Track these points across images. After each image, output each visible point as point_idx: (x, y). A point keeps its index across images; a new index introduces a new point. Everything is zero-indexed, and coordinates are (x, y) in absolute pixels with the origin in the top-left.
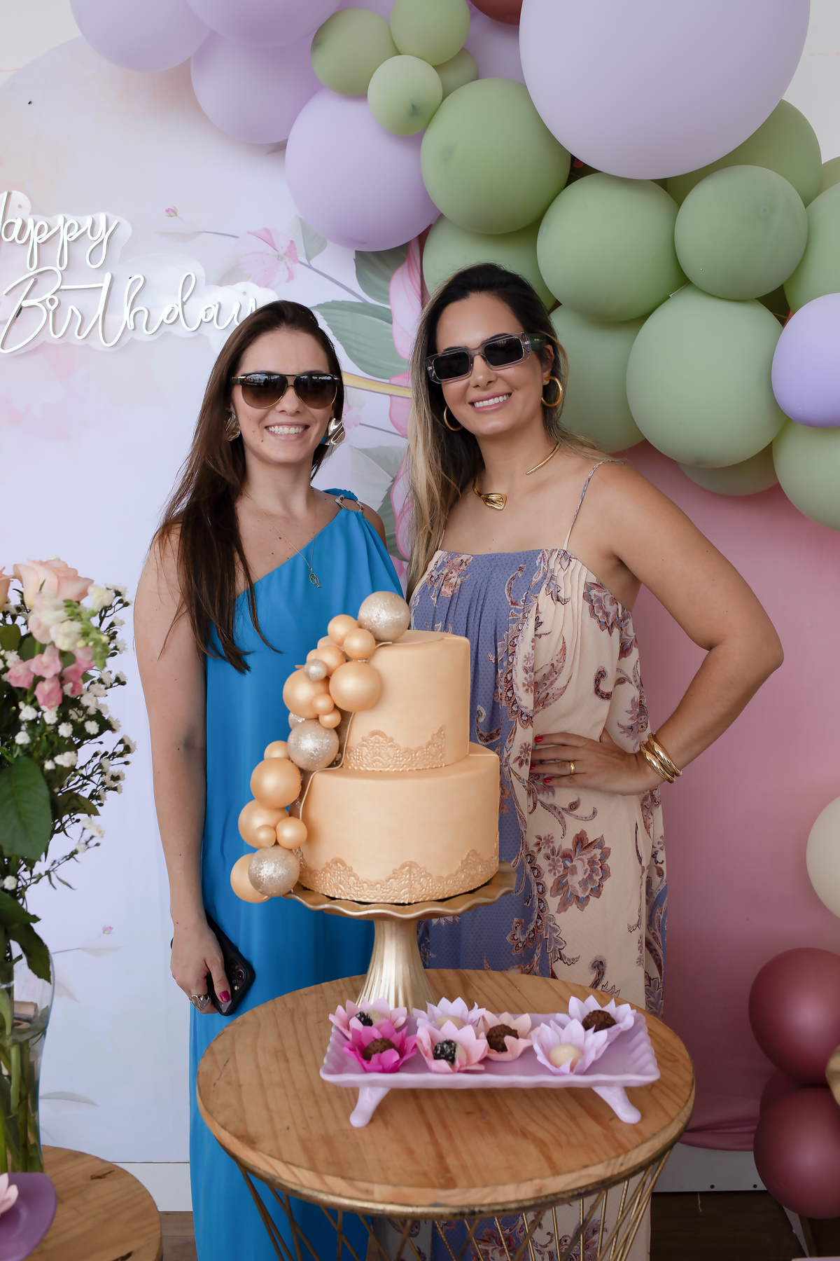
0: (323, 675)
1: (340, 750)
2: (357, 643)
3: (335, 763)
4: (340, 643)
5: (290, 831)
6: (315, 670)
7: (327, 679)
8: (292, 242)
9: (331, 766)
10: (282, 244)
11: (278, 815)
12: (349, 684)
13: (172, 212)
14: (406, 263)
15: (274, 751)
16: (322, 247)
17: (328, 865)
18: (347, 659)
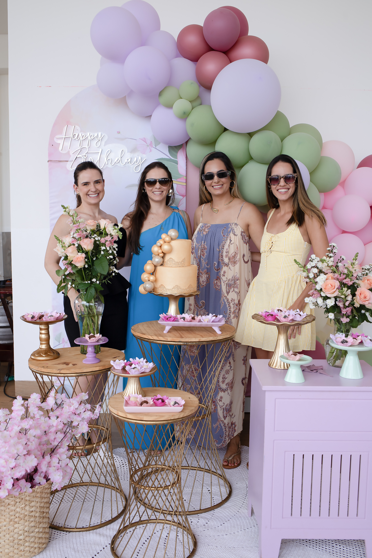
0: (160, 245)
1: (163, 262)
2: (167, 239)
3: (162, 265)
4: (164, 240)
5: (152, 278)
6: (158, 244)
7: (161, 247)
8: (151, 142)
9: (161, 265)
10: (149, 142)
11: (149, 275)
12: (166, 247)
13: (119, 132)
14: (182, 148)
15: (149, 262)
16: (159, 143)
17: (160, 286)
18: (165, 242)
